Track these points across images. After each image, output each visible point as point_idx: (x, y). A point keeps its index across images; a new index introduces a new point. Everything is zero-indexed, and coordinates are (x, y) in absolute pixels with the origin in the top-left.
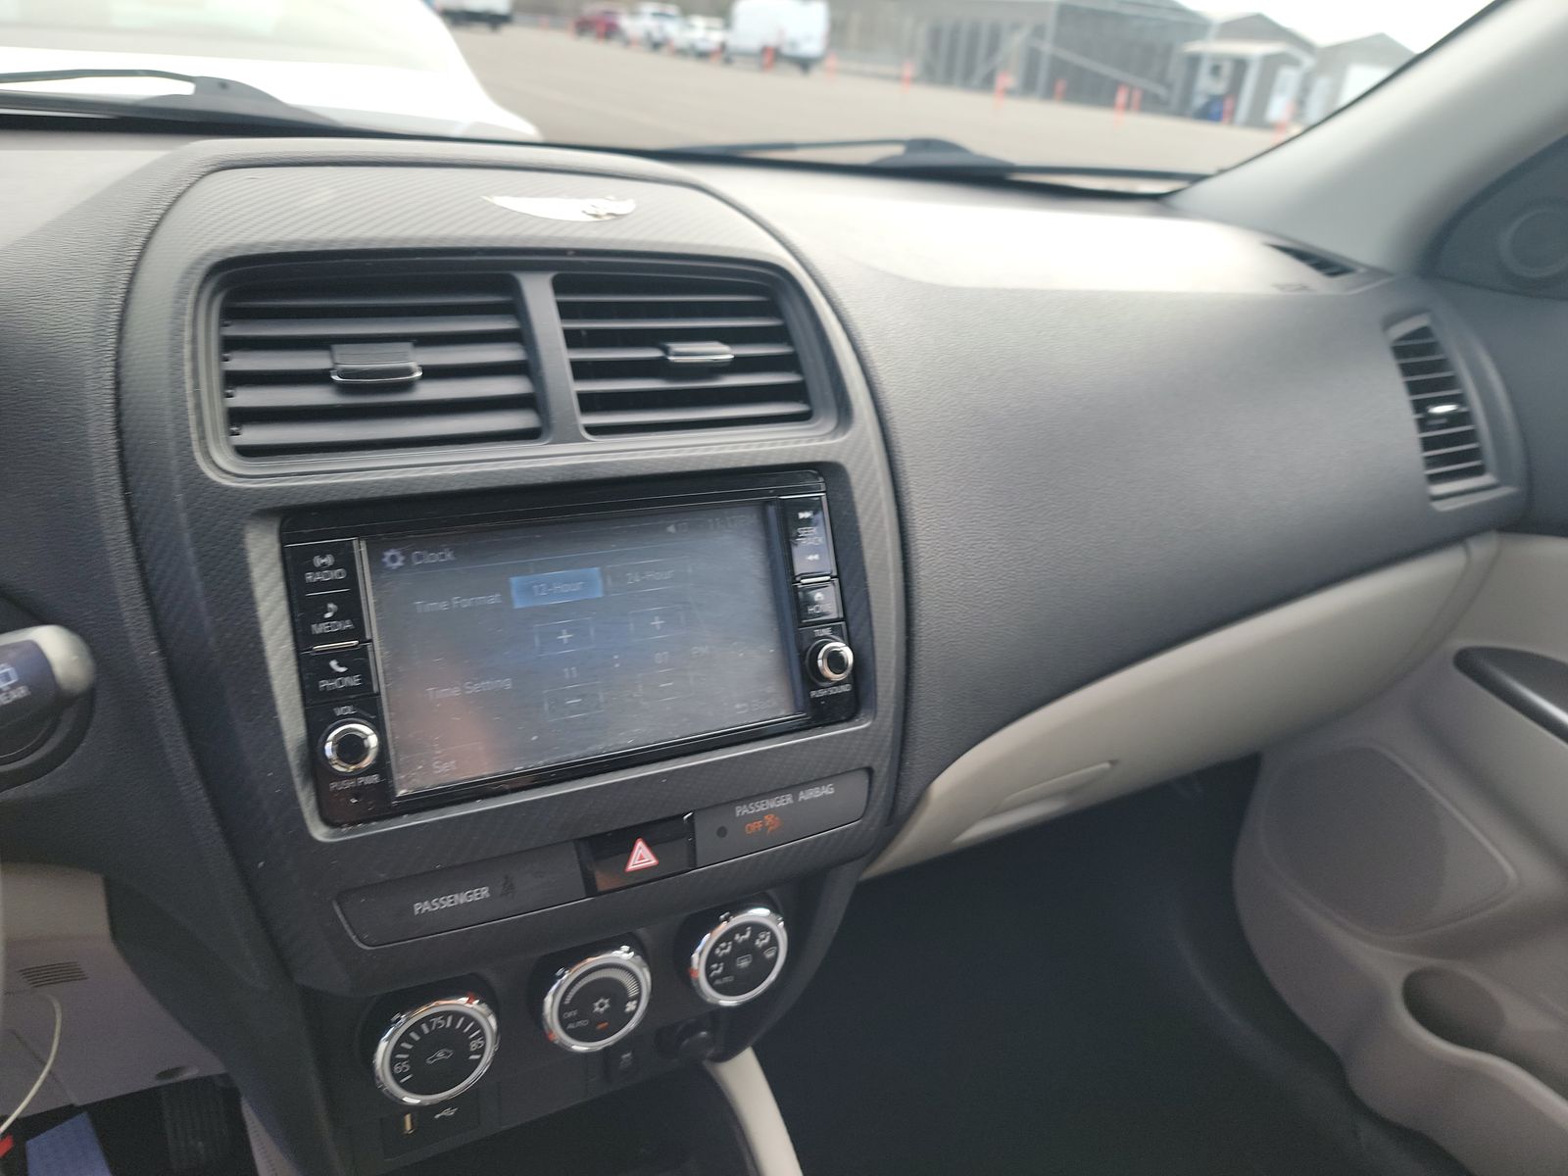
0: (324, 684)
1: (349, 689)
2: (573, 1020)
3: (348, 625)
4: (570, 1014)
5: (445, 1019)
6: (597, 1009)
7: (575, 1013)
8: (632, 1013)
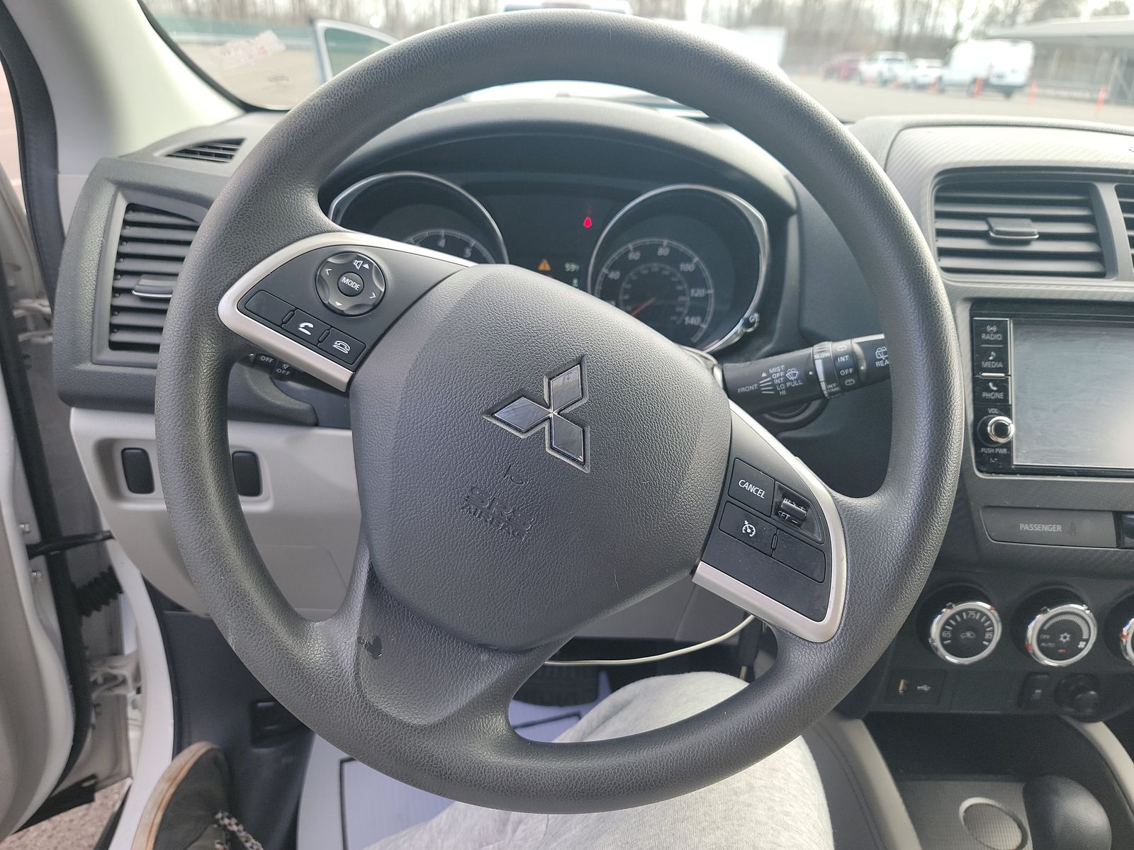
0: (985, 394)
1: (997, 400)
2: (1046, 641)
3: (1000, 365)
4: (1045, 636)
5: (976, 614)
6: (1061, 639)
7: (1048, 637)
8: (1081, 650)
